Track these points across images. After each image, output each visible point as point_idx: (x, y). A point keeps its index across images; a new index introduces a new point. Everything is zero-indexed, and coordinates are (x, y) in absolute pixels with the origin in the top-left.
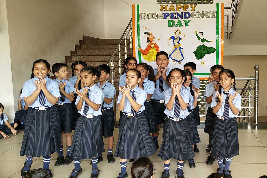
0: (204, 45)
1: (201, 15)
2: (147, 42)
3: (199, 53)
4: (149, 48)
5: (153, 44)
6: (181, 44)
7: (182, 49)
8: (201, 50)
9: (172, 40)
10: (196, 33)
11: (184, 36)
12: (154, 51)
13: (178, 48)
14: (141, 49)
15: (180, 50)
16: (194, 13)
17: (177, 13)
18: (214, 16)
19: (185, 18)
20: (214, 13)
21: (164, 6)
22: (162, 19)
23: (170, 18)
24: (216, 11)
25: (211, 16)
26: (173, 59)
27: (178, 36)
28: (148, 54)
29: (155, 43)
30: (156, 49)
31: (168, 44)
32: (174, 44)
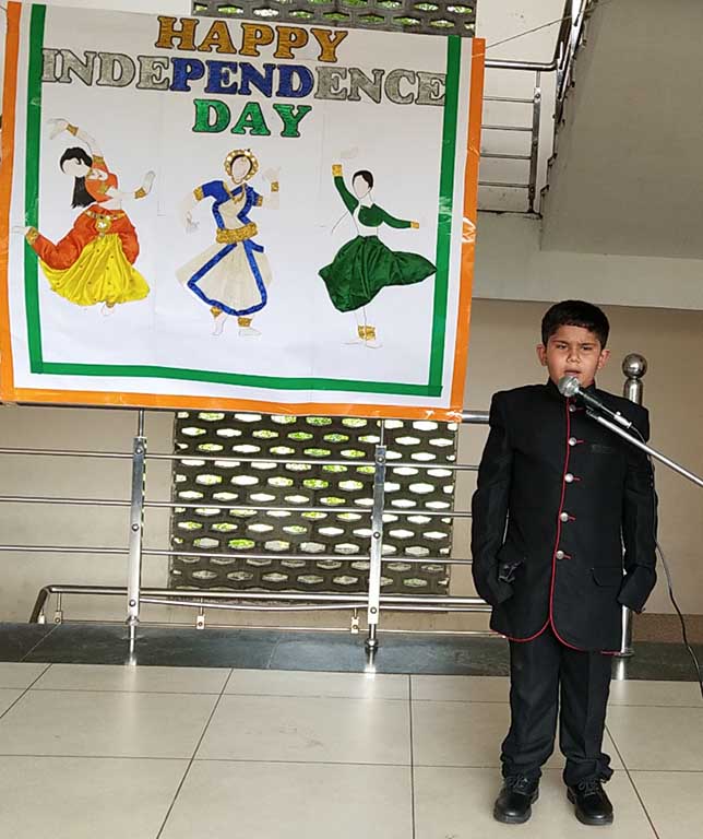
0: (375, 237)
1: (367, 87)
2: (75, 204)
3: (349, 277)
4: (83, 233)
5: (109, 213)
6: (254, 225)
7: (260, 249)
8: (358, 264)
9: (212, 200)
10: (337, 175)
11: (275, 188)
12: (109, 252)
13: (240, 245)
14: (40, 236)
15: (250, 256)
16: (333, 75)
17: (244, 65)
18: (433, 97)
19: (285, 96)
20: (434, 81)
21: (178, 26)
22: (161, 87)
23: (207, 90)
24: (446, 73)
25: (416, 97)
26: (210, 298)
27: (244, 181)
28: (77, 268)
29: (117, 208)
30: (123, 243)
31: (189, 221)
32: (221, 222)
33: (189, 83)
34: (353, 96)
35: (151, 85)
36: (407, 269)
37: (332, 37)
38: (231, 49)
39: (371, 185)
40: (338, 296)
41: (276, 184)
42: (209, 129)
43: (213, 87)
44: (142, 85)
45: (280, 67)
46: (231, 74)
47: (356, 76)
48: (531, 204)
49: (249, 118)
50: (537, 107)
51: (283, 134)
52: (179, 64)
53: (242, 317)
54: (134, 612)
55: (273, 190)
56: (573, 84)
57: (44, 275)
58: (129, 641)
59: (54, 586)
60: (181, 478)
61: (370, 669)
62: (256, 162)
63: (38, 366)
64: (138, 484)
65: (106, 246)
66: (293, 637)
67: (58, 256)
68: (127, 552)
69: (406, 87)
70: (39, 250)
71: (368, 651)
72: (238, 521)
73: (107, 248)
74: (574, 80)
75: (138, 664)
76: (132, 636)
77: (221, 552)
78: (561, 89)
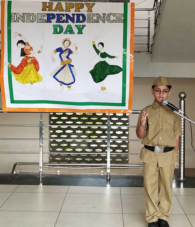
0: (105, 61)
1: (101, 19)
2: (21, 56)
3: (98, 73)
4: (24, 64)
5: (31, 58)
6: (71, 59)
7: (73, 66)
8: (100, 69)
9: (59, 53)
10: (94, 44)
11: (76, 48)
13: (67, 65)
14: (12, 65)
15: (70, 68)
16: (91, 16)
17: (66, 14)
18: (120, 20)
19: (78, 22)
20: (120, 16)
21: (48, 5)
22: (43, 22)
23: (56, 22)
24: (123, 13)
25: (115, 21)
26: (60, 81)
27: (68, 47)
28: (22, 73)
29: (33, 56)
30: (35, 66)
31: (53, 59)
32: (62, 59)
33: (51, 20)
34: (97, 21)
35: (40, 21)
36: (114, 70)
37: (91, 5)
38: (63, 10)
39: (103, 46)
40: (95, 78)
41: (77, 48)
42: (57, 33)
43: (58, 21)
44: (38, 22)
45: (77, 14)
46: (63, 17)
47: (98, 16)
48: (148, 49)
49: (68, 29)
50: (149, 21)
51: (78, 33)
52: (48, 15)
53: (69, 85)
54: (41, 170)
55: (76, 49)
56: (160, 14)
57: (13, 76)
58: (40, 178)
59: (18, 163)
60: (51, 131)
61: (108, 185)
62: (71, 42)
63: (13, 101)
64: (41, 133)
65: (30, 67)
66: (86, 176)
67: (17, 70)
68: (39, 153)
69: (112, 18)
70: (12, 69)
71: (107, 181)
72: (68, 143)
73: (31, 68)
74: (160, 13)
75: (43, 185)
76: (41, 177)
77: (63, 152)
78: (156, 15)
